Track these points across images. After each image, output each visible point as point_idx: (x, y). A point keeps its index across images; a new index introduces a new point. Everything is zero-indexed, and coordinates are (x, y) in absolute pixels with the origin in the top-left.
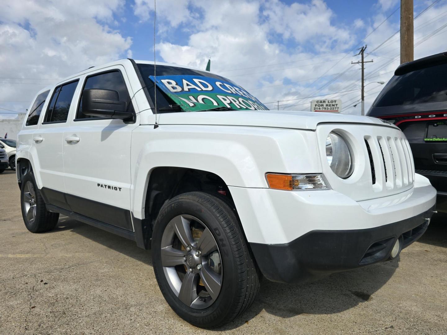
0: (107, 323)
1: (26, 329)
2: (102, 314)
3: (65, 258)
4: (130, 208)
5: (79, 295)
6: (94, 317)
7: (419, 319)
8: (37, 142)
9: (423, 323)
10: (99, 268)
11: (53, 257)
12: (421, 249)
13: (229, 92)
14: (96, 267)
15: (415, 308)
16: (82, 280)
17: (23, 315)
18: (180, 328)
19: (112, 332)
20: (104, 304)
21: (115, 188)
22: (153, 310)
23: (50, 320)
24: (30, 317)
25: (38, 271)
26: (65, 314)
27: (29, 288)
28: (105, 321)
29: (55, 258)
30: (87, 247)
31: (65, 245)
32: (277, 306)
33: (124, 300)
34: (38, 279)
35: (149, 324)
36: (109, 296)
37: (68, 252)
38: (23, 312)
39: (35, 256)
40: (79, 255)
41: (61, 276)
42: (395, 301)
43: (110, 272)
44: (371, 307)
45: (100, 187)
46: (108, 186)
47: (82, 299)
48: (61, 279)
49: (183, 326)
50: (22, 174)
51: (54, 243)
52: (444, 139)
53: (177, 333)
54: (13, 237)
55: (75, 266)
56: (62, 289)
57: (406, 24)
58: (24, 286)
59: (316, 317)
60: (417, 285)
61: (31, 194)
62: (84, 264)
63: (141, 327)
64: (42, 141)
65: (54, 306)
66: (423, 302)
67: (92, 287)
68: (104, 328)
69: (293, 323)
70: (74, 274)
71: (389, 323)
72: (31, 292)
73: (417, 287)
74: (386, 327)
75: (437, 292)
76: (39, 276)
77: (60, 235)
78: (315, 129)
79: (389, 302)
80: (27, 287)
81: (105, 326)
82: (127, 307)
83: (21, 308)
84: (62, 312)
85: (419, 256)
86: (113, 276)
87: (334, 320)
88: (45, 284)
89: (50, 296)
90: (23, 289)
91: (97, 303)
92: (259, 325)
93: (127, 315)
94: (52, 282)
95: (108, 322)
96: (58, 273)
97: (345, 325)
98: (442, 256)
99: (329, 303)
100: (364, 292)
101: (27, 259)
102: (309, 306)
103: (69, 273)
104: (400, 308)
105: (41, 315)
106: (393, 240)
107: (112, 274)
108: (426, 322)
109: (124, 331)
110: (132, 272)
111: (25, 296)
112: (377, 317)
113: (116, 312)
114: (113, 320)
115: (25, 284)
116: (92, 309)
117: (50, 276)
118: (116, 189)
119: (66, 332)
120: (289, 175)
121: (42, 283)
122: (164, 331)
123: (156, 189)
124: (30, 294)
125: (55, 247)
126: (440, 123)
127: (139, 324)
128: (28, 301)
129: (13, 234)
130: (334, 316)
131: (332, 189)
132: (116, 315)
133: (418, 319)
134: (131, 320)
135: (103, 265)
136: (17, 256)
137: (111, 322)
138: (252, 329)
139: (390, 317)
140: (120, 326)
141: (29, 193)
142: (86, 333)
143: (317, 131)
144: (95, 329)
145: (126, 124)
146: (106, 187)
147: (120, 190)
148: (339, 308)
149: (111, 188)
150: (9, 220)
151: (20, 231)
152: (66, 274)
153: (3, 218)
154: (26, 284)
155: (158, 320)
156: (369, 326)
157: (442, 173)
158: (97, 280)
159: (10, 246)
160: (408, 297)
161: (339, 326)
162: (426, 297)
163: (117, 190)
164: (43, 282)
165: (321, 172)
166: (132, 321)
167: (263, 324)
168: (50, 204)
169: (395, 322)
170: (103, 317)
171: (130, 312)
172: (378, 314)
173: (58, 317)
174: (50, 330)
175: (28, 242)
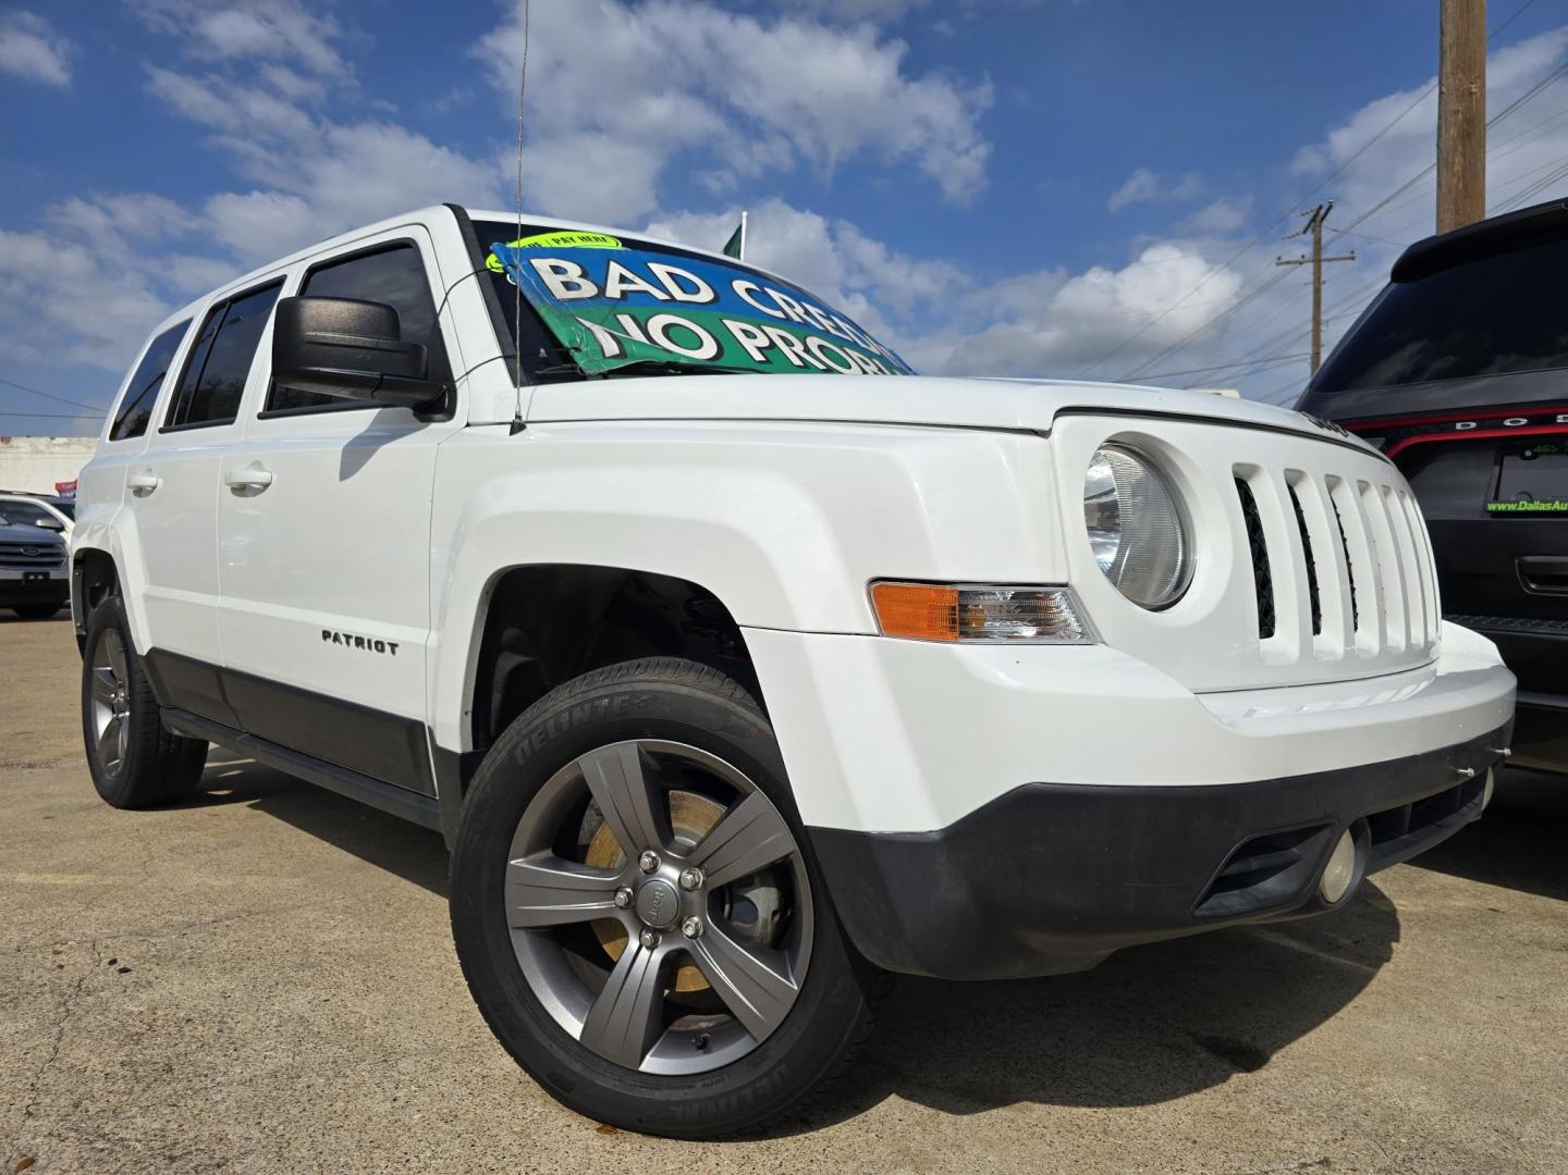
0: (308, 1106)
1: (29, 1114)
2: (299, 1077)
3: (207, 890)
4: (424, 714)
5: (232, 1013)
6: (268, 1085)
7: (1430, 1138)
8: (140, 491)
9: (1442, 1152)
10: (317, 928)
11: (165, 888)
12: (1473, 903)
13: (779, 314)
14: (309, 922)
15: (1422, 1103)
16: (250, 962)
17: (29, 1069)
18: (562, 1134)
19: (320, 1138)
20: (311, 1045)
21: (377, 643)
22: (477, 1070)
23: (115, 1088)
24: (50, 1078)
25: (106, 931)
26: (170, 1070)
27: (66, 981)
28: (304, 1099)
29: (172, 890)
30: (292, 856)
31: (215, 849)
32: (919, 1075)
33: (383, 1033)
34: (102, 955)
35: (456, 1116)
36: (332, 1019)
37: (221, 872)
38: (29, 1060)
39: (105, 883)
40: (257, 882)
41: (180, 949)
42: (1351, 1075)
43: (354, 942)
44: (1258, 1093)
45: (330, 641)
46: (357, 638)
47: (239, 1025)
48: (180, 957)
49: (574, 1126)
50: (89, 605)
51: (179, 841)
52: (1557, 506)
53: (546, 1149)
54: (47, 818)
55: (237, 919)
56: (176, 989)
57: (1460, 116)
58: (48, 976)
59: (1053, 1118)
60: (1443, 1024)
61: (115, 672)
62: (267, 912)
63: (425, 1124)
64: (154, 488)
65: (137, 1044)
66: (1453, 1081)
67: (280, 987)
68: (298, 1121)
69: (967, 1132)
70: (229, 943)
71: (1317, 1149)
72: (70, 996)
73: (1440, 1029)
74: (1302, 1160)
75: (1512, 1052)
76: (107, 947)
77: (205, 816)
78: (1047, 428)
79: (1326, 1078)
80: (60, 978)
81: (301, 1115)
82: (388, 1057)
83: (26, 1045)
84: (162, 1064)
85: (1464, 927)
86: (360, 955)
87: (1116, 1129)
88: (124, 970)
89: (132, 1012)
90: (45, 985)
91: (289, 1040)
92: (843, 1136)
93: (385, 1084)
94: (147, 966)
95: (314, 1105)
96: (174, 937)
97: (1155, 1148)
98: (1549, 931)
99: (1107, 1074)
100: (1243, 1040)
101: (77, 891)
102: (1032, 1078)
103: (212, 941)
104: (1366, 1099)
105: (87, 1073)
106: (1325, 833)
107: (357, 946)
108: (1453, 1150)
109: (364, 1136)
110: (429, 946)
111: (49, 1007)
112: (1277, 1125)
113: (349, 1072)
114: (332, 1101)
115: (54, 970)
116: (267, 1060)
117: (144, 948)
118: (380, 647)
119: (162, 1130)
120: (948, 587)
121: (112, 968)
122: (504, 1143)
123: (515, 649)
124: (66, 1001)
125: (182, 854)
126: (1545, 449)
127: (420, 1115)
128: (55, 1023)
129: (49, 809)
130: (1119, 1116)
131: (1103, 642)
132: (348, 1081)
133: (1425, 1138)
134: (395, 1100)
135: (332, 918)
136: (45, 879)
137: (325, 1105)
138: (817, 1148)
139: (1325, 1127)
140: (352, 1118)
141: (109, 668)
142: (230, 1136)
143: (1055, 435)
144: (264, 1124)
145: (424, 424)
146: (348, 643)
147: (393, 652)
148: (1139, 1091)
149: (366, 645)
150: (47, 764)
151: (74, 800)
152: (200, 942)
153: (27, 759)
154: (58, 970)
155: (488, 1106)
156: (1241, 1155)
157: (1550, 626)
158: (302, 965)
159: (29, 845)
160: (1401, 1066)
161: (1131, 1150)
162: (1469, 1065)
163: (382, 650)
164: (116, 965)
165: (1063, 580)
166: (396, 1104)
167: (859, 1132)
168: (176, 708)
169: (1338, 1144)
170: (299, 1086)
171: (395, 1074)
172: (1282, 1116)
173: (147, 1080)
174: (110, 1122)
175: (93, 837)
